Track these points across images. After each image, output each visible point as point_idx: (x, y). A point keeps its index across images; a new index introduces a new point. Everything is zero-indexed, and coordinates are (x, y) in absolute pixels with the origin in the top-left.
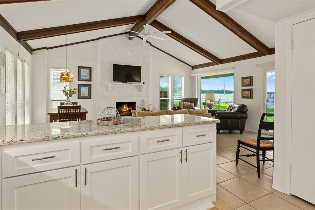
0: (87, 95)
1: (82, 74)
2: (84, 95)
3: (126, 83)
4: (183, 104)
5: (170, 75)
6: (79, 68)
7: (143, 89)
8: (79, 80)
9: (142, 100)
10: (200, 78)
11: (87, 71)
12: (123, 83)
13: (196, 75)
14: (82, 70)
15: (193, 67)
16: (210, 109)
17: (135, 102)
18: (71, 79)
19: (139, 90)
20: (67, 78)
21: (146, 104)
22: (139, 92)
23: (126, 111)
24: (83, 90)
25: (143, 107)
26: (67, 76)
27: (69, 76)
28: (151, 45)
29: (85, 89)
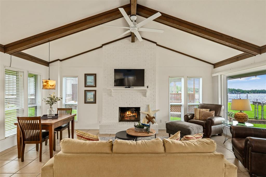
0: (92, 100)
1: (88, 81)
2: (89, 100)
3: (129, 87)
4: (198, 111)
5: (183, 77)
6: (86, 75)
7: (148, 94)
8: (85, 86)
9: (147, 105)
10: (225, 78)
11: (92, 77)
12: (125, 88)
13: (219, 74)
14: (88, 77)
15: (215, 65)
16: (239, 122)
17: (140, 108)
18: (51, 86)
19: (143, 95)
20: (45, 85)
21: (151, 110)
22: (143, 97)
23: (129, 116)
24: (89, 95)
25: (147, 113)
26: (45, 84)
27: (48, 83)
28: (157, 45)
29: (90, 94)
